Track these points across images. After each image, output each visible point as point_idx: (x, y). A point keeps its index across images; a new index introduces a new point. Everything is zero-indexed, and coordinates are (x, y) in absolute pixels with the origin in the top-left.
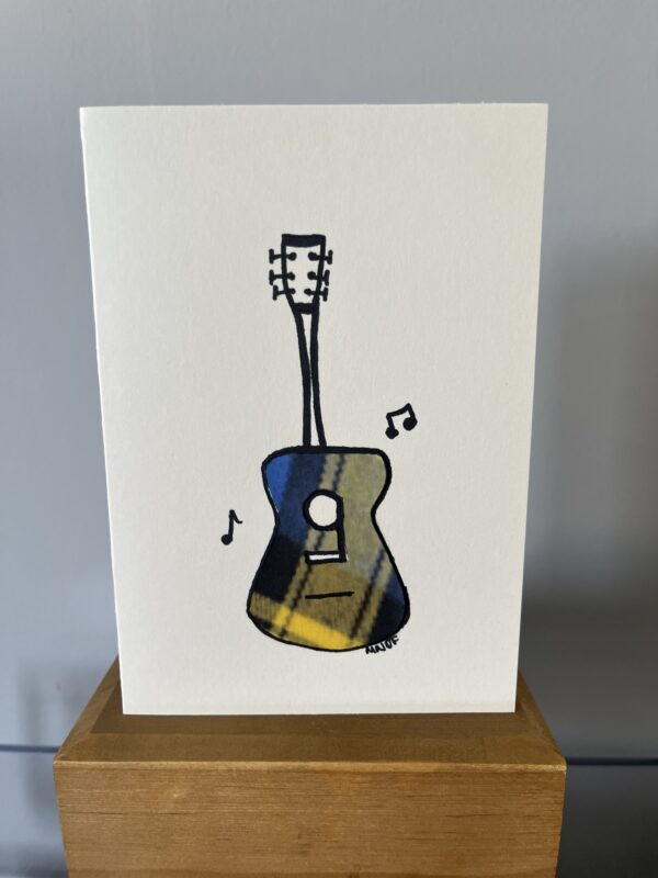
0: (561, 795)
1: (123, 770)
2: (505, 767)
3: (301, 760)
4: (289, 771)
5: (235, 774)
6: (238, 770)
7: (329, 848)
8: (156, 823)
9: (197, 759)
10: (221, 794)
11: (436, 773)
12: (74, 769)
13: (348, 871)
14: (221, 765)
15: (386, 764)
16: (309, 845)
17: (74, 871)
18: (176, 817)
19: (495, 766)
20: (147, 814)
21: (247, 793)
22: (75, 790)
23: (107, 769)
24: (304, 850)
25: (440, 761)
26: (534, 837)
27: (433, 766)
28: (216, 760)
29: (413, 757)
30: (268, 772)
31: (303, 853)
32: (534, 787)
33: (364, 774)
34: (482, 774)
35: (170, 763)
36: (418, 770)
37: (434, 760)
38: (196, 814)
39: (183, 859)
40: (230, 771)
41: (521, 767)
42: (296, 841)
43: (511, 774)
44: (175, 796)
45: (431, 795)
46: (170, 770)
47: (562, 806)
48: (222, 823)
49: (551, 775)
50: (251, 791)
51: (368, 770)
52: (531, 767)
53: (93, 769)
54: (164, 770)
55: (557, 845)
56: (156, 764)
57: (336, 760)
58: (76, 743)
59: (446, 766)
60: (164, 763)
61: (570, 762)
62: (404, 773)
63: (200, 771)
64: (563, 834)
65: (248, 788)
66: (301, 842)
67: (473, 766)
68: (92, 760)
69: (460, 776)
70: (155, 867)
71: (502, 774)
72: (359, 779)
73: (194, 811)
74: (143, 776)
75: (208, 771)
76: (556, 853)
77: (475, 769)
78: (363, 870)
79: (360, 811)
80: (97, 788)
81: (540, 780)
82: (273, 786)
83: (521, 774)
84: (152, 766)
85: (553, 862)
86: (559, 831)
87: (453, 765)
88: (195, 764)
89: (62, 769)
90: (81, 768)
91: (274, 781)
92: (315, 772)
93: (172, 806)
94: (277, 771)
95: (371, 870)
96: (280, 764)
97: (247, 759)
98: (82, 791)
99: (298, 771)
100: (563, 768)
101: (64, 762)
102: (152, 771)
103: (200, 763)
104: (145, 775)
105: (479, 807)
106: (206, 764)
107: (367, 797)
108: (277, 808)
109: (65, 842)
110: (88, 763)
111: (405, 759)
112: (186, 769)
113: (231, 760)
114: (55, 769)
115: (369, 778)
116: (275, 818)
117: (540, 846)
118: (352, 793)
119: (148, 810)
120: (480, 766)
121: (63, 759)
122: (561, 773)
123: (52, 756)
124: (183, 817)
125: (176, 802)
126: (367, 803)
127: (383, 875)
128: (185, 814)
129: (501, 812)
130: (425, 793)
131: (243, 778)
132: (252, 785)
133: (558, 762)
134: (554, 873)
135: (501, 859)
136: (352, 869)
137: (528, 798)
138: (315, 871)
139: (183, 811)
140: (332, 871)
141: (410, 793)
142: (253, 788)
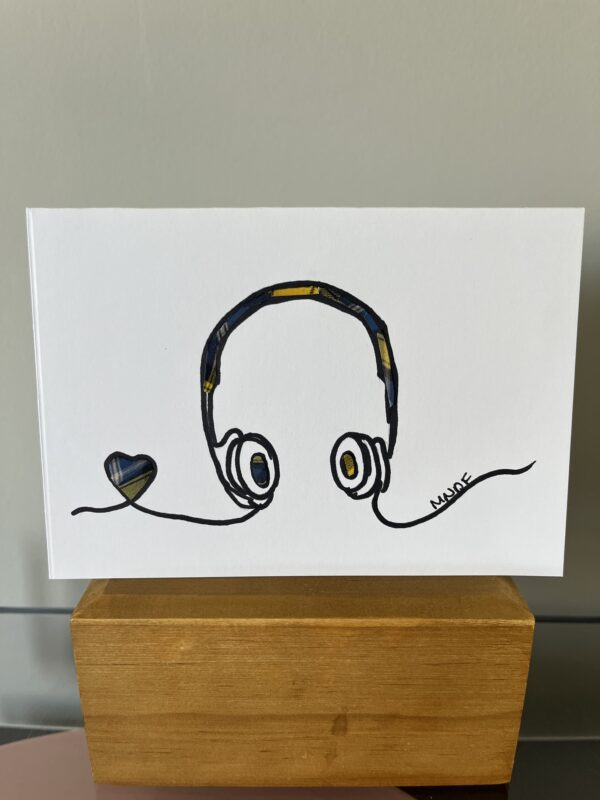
0: (529, 646)
1: (135, 626)
2: (480, 621)
3: (296, 617)
4: (285, 627)
5: (236, 630)
6: (239, 626)
7: (320, 692)
8: (165, 672)
9: (202, 617)
10: (223, 646)
11: (419, 628)
12: (90, 625)
13: (336, 713)
14: (223, 622)
15: (374, 620)
16: (301, 690)
17: (89, 717)
18: (184, 667)
19: (470, 621)
20: (156, 664)
21: (247, 646)
22: (91, 645)
23: (121, 626)
24: (297, 694)
25: (422, 617)
26: (503, 683)
27: (415, 622)
28: (219, 617)
29: (398, 614)
30: (267, 627)
31: (297, 697)
32: (505, 639)
33: (355, 629)
34: (459, 629)
35: (177, 620)
36: (403, 625)
37: (417, 616)
38: (200, 665)
39: (189, 703)
40: (232, 626)
41: (493, 621)
42: (290, 686)
43: (485, 628)
44: (182, 648)
45: (412, 647)
46: (178, 626)
47: (529, 656)
48: (225, 672)
49: (520, 628)
50: (252, 644)
51: (356, 625)
52: (502, 622)
53: (107, 625)
54: (173, 626)
55: (524, 691)
56: (165, 621)
57: (328, 616)
58: (91, 602)
59: (428, 622)
60: (172, 620)
61: (538, 620)
62: (389, 628)
63: (204, 627)
64: (530, 682)
65: (248, 641)
66: (296, 687)
67: (452, 621)
68: (105, 617)
69: (439, 630)
70: (163, 711)
71: (476, 628)
72: (349, 633)
73: (199, 662)
74: (153, 631)
75: (213, 627)
76: (523, 698)
77: (453, 623)
78: (350, 712)
79: (349, 661)
80: (110, 642)
81: (511, 633)
82: (270, 639)
83: (494, 628)
84: (160, 622)
85: (519, 705)
86: (525, 678)
87: (434, 620)
88: (200, 621)
89: (78, 626)
90: (97, 625)
91: (271, 636)
92: (308, 627)
93: (179, 657)
94: (274, 627)
95: (358, 712)
96: (277, 620)
97: (247, 616)
98: (97, 645)
99: (294, 626)
100: (532, 622)
101: (80, 620)
102: (162, 627)
103: (205, 620)
104: (156, 630)
105: (455, 657)
106: (211, 621)
107: (355, 649)
108: (274, 659)
109: (81, 691)
110: (103, 620)
111: (391, 615)
112: (192, 625)
113: (232, 617)
114: (72, 626)
115: (357, 632)
116: (272, 667)
117: (509, 691)
118: (341, 646)
119: (158, 661)
120: (457, 621)
121: (80, 617)
122: (530, 627)
124: (189, 666)
125: (183, 653)
126: (355, 654)
127: (368, 716)
128: (192, 664)
129: (475, 661)
130: (407, 645)
131: (244, 633)
132: (252, 639)
133: (527, 618)
134: (520, 715)
135: (473, 702)
136: (340, 711)
137: (499, 649)
138: (307, 712)
139: (190, 662)
140: (322, 712)
141: (393, 644)
142: (253, 641)
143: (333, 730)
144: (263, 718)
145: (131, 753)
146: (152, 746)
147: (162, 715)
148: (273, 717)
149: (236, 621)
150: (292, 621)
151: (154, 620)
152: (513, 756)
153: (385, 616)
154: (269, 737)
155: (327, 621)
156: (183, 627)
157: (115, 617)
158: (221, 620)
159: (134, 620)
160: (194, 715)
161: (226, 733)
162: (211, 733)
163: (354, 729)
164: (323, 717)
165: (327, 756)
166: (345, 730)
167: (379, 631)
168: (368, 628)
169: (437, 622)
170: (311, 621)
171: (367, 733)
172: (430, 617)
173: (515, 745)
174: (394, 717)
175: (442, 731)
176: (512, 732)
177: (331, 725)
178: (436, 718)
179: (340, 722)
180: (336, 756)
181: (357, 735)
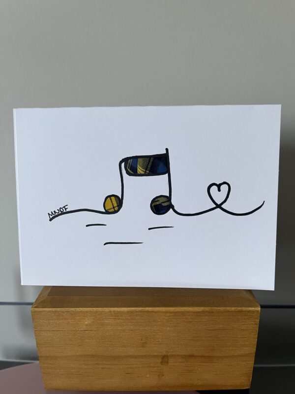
0: (258, 321)
1: (63, 312)
2: (233, 309)
3: (142, 307)
4: (137, 312)
5: (113, 313)
6: (114, 311)
7: (155, 344)
8: (78, 335)
9: (96, 307)
10: (107, 322)
11: (203, 312)
12: (41, 312)
13: (163, 354)
14: (106, 309)
15: (180, 308)
16: (145, 343)
17: (41, 357)
18: (87, 332)
19: (229, 308)
20: (73, 331)
21: (118, 321)
22: (42, 321)
23: (56, 312)
24: (143, 345)
25: (204, 306)
26: (245, 339)
27: (201, 309)
28: (104, 307)
29: (193, 305)
30: (128, 312)
31: (143, 346)
32: (246, 317)
33: (171, 312)
34: (223, 312)
35: (84, 309)
36: (195, 310)
37: (202, 306)
38: (95, 331)
39: (90, 350)
40: (110, 312)
41: (240, 308)
42: (140, 341)
43: (236, 312)
44: (86, 323)
45: (200, 321)
46: (84, 312)
47: (258, 326)
48: (107, 334)
49: (253, 312)
50: (121, 321)
51: (172, 311)
52: (244, 309)
53: (49, 312)
54: (81, 312)
55: (256, 343)
56: (78, 309)
57: (158, 306)
58: (41, 300)
59: (207, 309)
60: (81, 309)
61: (262, 307)
62: (188, 312)
63: (97, 312)
64: (258, 338)
65: (118, 319)
66: (142, 342)
67: (219, 308)
68: (49, 308)
69: (213, 313)
70: (78, 354)
71: (231, 312)
72: (168, 315)
73: (95, 329)
75: (101, 312)
76: (256, 347)
77: (219, 310)
78: (170, 354)
79: (168, 328)
80: (51, 320)
81: (248, 314)
82: (130, 318)
83: (240, 312)
84: (76, 310)
85: (254, 350)
86: (256, 336)
87: (210, 308)
88: (95, 309)
89: (35, 312)
90: (44, 311)
91: (130, 316)
92: (148, 312)
93: (85, 327)
94: (131, 312)
95: (173, 354)
96: (133, 308)
97: (118, 307)
98: (45, 321)
99: (141, 311)
100: (259, 309)
101: (36, 309)
102: (76, 312)
103: (97, 309)
104: (73, 314)
105: (221, 326)
106: (100, 309)
107: (172, 323)
108: (132, 327)
109: (37, 344)
110: (47, 309)
111: (189, 306)
112: (91, 311)
113: (111, 307)
114: (32, 312)
115: (173, 314)
116: (131, 332)
117: (248, 343)
118: (165, 321)
119: (74, 329)
120: (222, 309)
121: (36, 307)
122: (258, 311)
123: (31, 306)
124: (90, 332)
125: (87, 325)
126: (172, 325)
127: (178, 355)
128: (91, 330)
129: (231, 328)
130: (196, 320)
131: (116, 315)
132: (121, 318)
133: (257, 306)
134: (254, 355)
135: (231, 348)
136: (164, 353)
137: (243, 322)
138: (149, 354)
139: (90, 329)
140: (155, 354)
141: (191, 320)
142: (121, 319)
143: (162, 363)
144: (127, 357)
145: (62, 374)
146: (73, 371)
147: (77, 356)
148: (131, 357)
149: (112, 309)
150: (140, 309)
151: (72, 309)
152: (251, 375)
153: (186, 306)
154: (130, 366)
155: (157, 309)
156: (87, 312)
157: (53, 308)
158: (105, 308)
159: (62, 309)
160: (93, 356)
161: (109, 364)
162: (102, 364)
163: (172, 362)
164: (156, 356)
165: (159, 376)
166: (167, 363)
167: (183, 313)
168: (178, 312)
169: (212, 309)
170: (150, 309)
171: (179, 364)
172: (208, 306)
173: (252, 369)
174: (192, 356)
175: (215, 363)
176: (250, 363)
177: (160, 360)
178: (212, 356)
179: (165, 359)
180: (163, 375)
181: (174, 365)
